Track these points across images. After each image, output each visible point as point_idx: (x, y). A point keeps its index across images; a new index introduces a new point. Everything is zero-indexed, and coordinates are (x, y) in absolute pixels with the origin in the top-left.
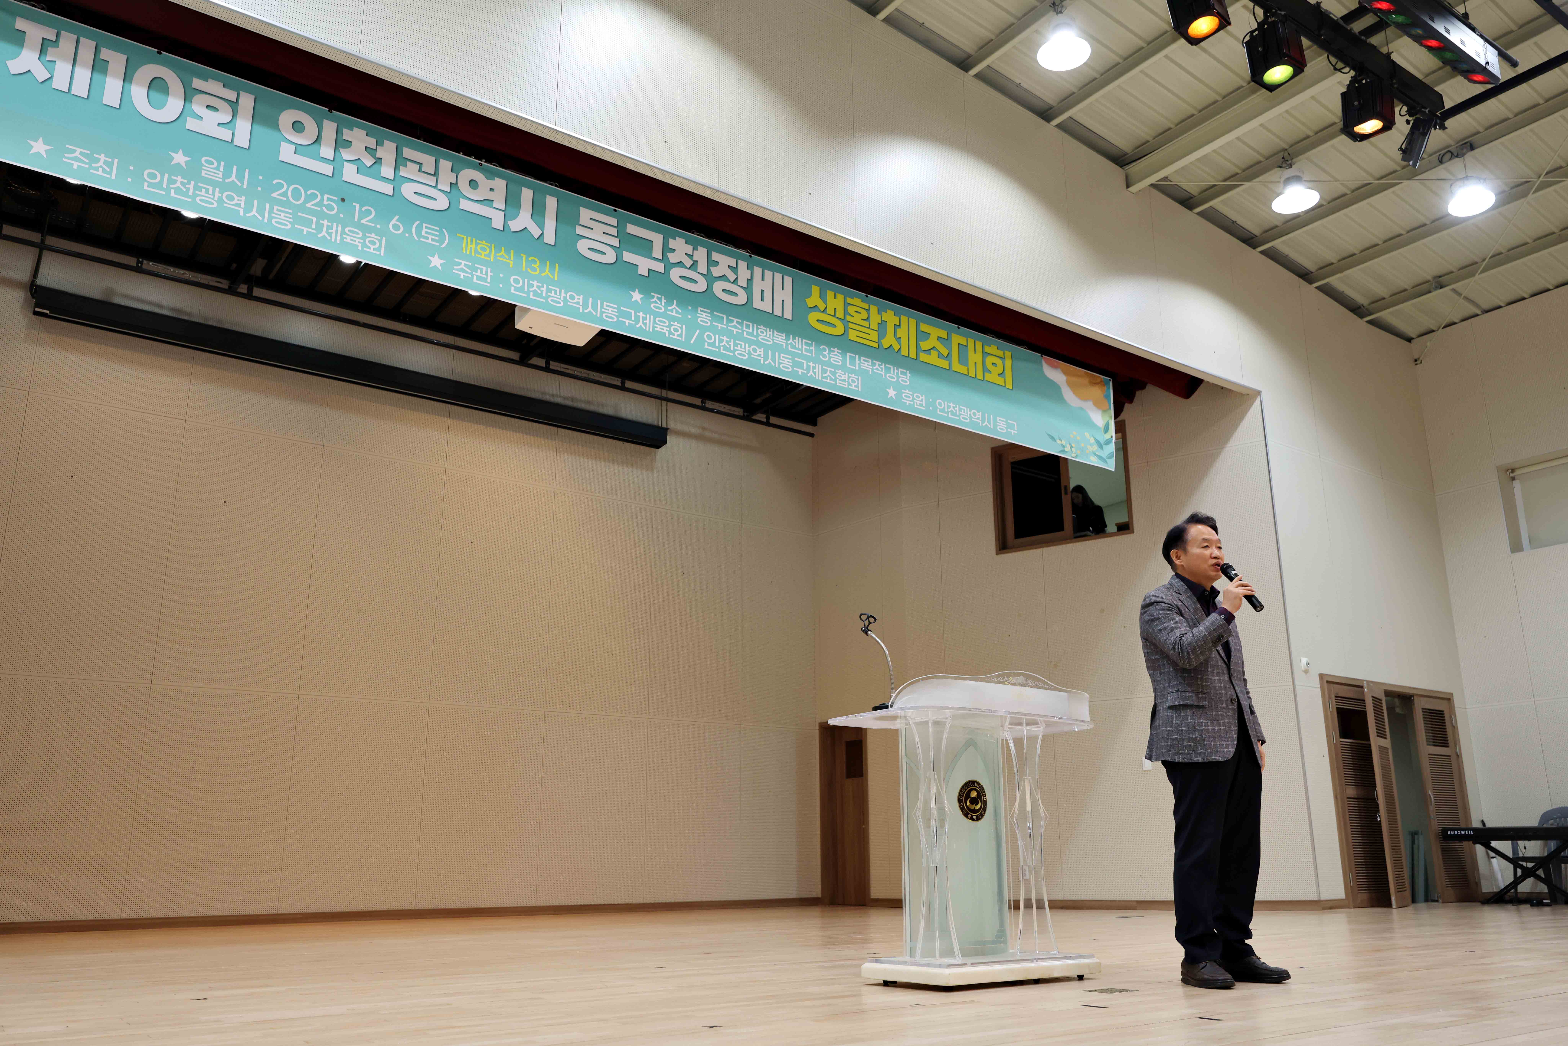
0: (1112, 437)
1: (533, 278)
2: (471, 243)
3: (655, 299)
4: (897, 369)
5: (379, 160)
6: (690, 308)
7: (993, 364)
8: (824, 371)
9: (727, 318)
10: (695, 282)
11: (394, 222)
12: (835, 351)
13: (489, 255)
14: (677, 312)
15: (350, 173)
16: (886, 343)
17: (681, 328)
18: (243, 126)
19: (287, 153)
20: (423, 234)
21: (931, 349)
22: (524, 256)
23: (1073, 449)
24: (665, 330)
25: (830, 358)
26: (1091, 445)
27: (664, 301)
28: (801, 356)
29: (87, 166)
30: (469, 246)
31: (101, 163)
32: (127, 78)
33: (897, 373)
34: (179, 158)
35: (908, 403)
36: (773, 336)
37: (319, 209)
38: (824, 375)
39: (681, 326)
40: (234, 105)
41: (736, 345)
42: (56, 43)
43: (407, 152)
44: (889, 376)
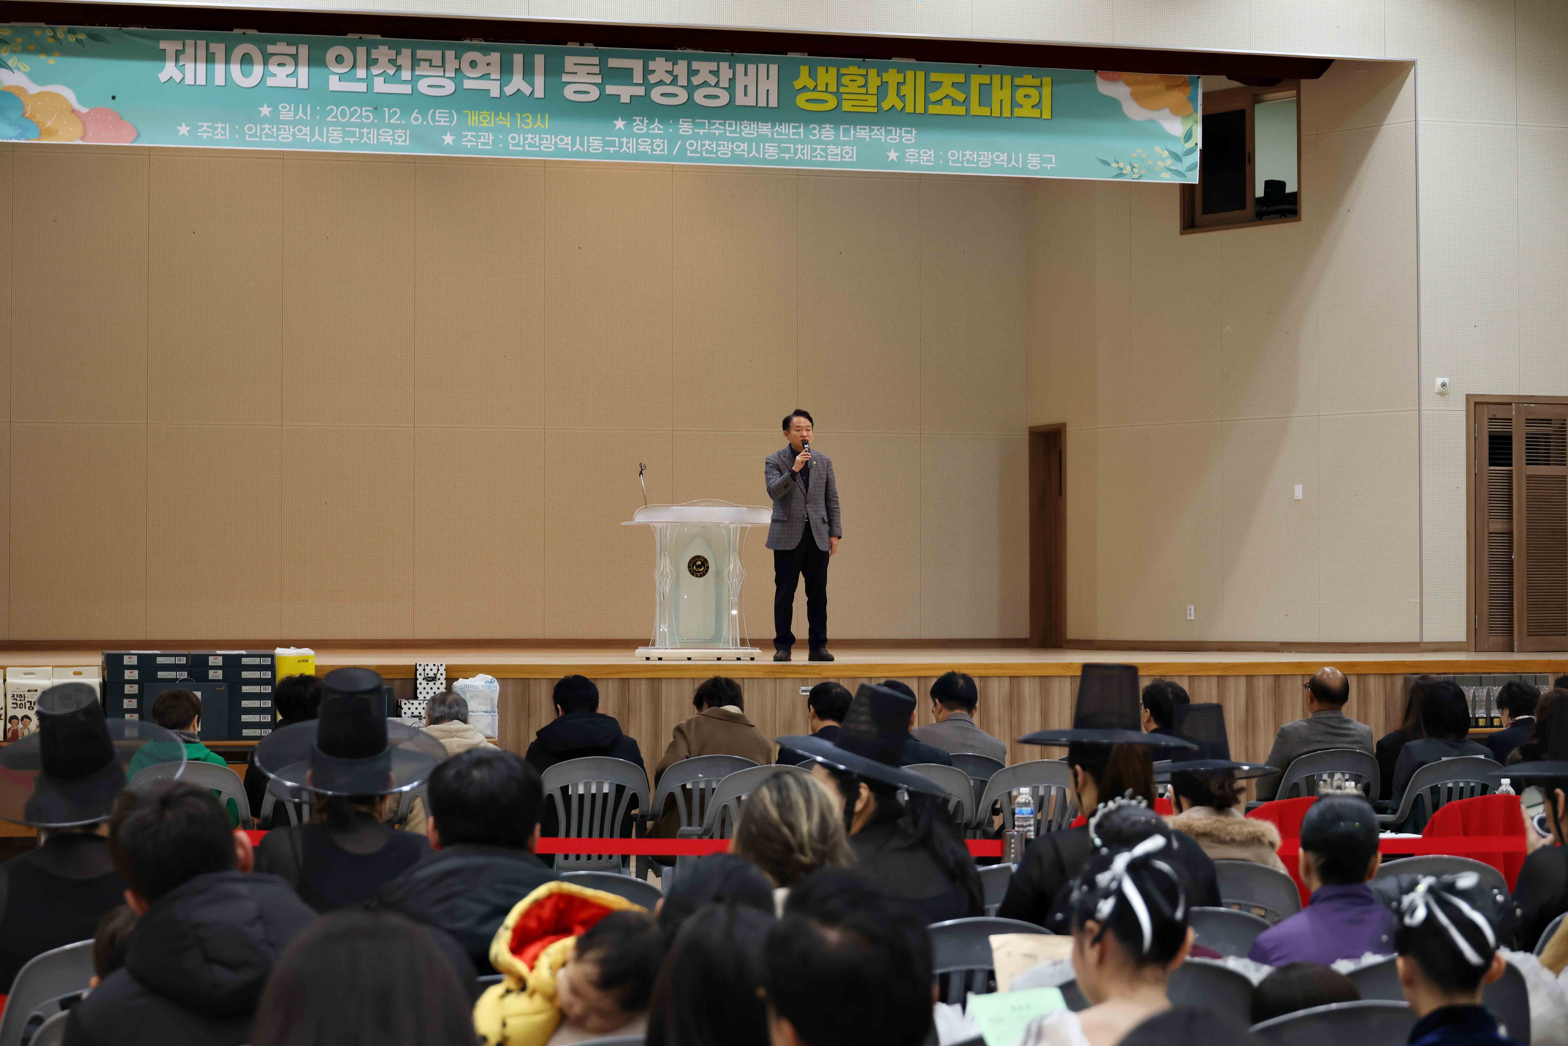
0: (1196, 144)
1: (526, 132)
2: (475, 116)
3: (638, 122)
4: (900, 129)
5: (399, 68)
6: (671, 121)
7: (1025, 96)
8: (814, 150)
9: (709, 122)
10: (676, 95)
11: (414, 115)
12: (826, 128)
13: (490, 122)
14: (659, 129)
15: (379, 86)
16: (886, 106)
17: (663, 143)
18: (303, 71)
19: (334, 84)
20: (437, 119)
21: (944, 98)
22: (519, 115)
23: (1134, 170)
24: (648, 149)
25: (821, 135)
26: (1163, 160)
27: (646, 121)
28: (789, 141)
29: (211, 134)
30: (473, 118)
31: (219, 129)
32: (227, 61)
33: (900, 134)
34: (265, 110)
35: (912, 161)
36: (758, 127)
37: (360, 121)
38: (813, 154)
39: (662, 141)
40: (295, 57)
41: (718, 145)
42: (183, 51)
43: (421, 54)
44: (890, 139)
